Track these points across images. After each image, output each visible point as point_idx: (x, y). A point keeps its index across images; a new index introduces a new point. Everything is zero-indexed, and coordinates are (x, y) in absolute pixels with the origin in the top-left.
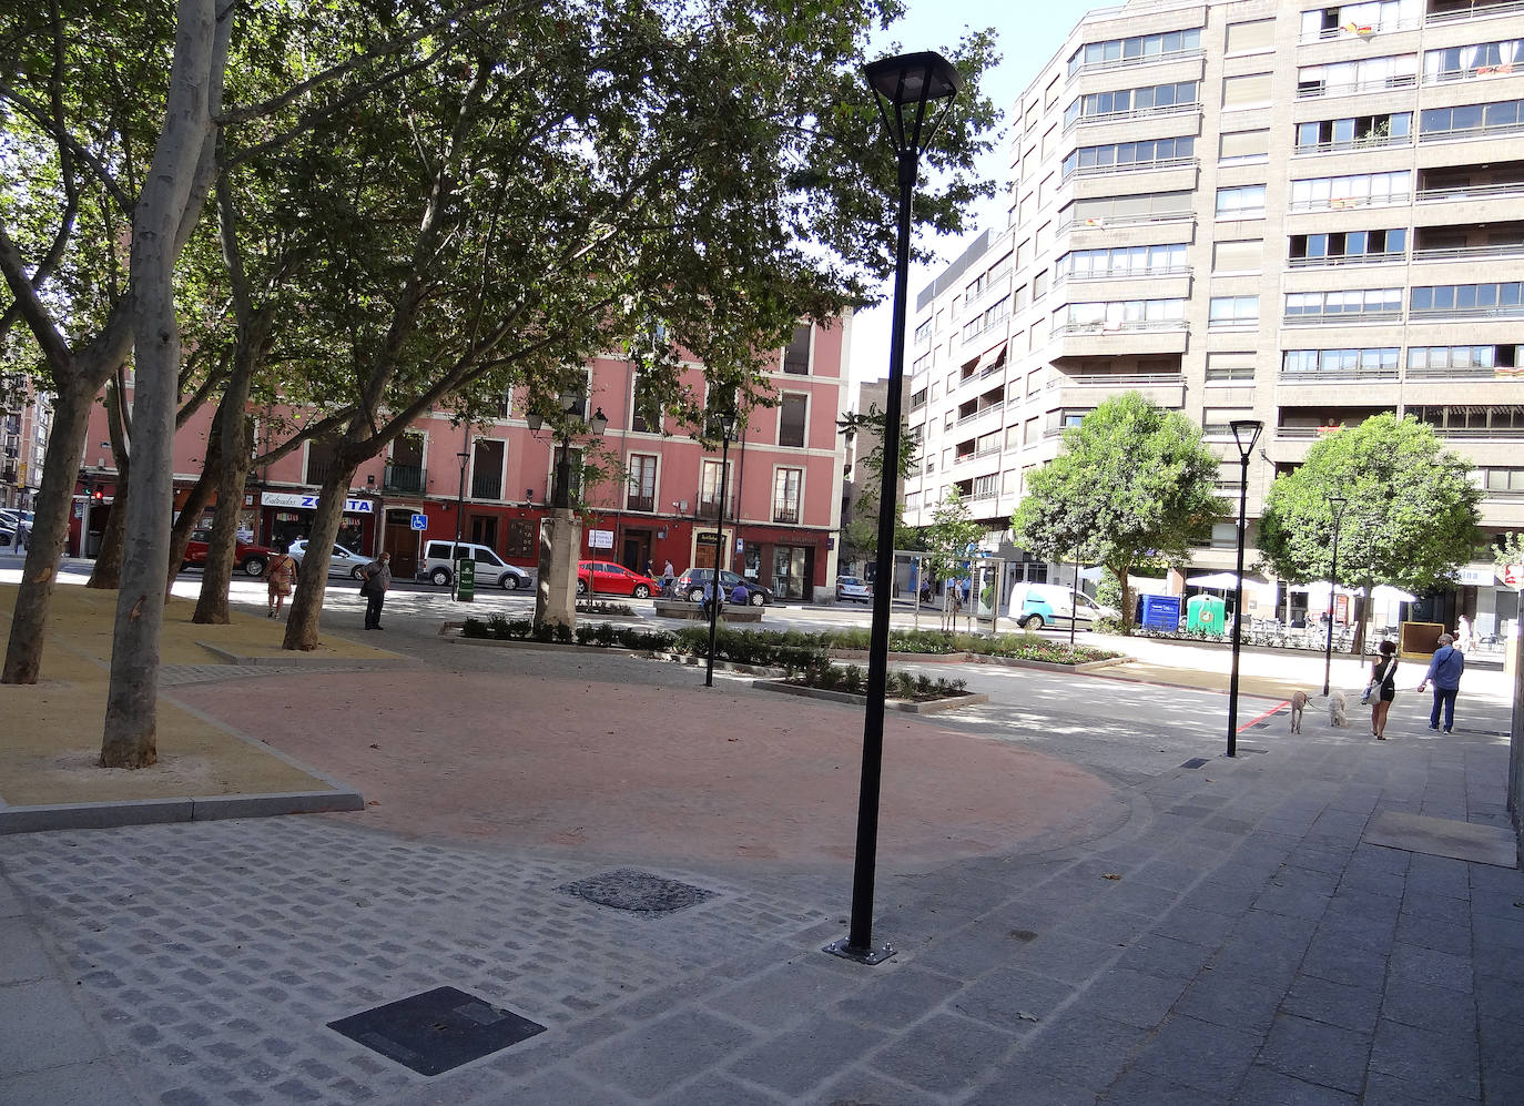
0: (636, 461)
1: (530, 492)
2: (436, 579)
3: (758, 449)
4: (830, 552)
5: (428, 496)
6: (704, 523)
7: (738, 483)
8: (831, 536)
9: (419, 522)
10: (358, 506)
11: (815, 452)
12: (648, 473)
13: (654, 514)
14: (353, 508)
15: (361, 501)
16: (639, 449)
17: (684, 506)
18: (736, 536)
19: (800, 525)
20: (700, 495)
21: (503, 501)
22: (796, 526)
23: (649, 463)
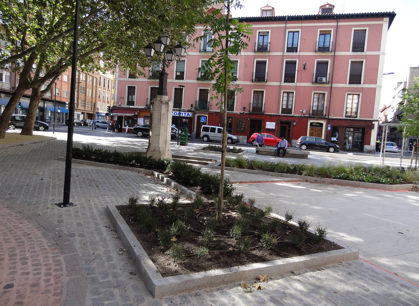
0: (285, 95)
1: (244, 108)
2: (204, 139)
3: (339, 86)
4: (373, 130)
5: (210, 111)
6: (313, 118)
7: (329, 101)
8: (373, 123)
9: (203, 119)
10: (186, 114)
11: (366, 86)
12: (290, 99)
13: (292, 115)
14: (185, 115)
15: (187, 113)
16: (286, 90)
17: (304, 112)
18: (327, 124)
19: (358, 118)
20: (312, 107)
21: (235, 112)
22: (356, 119)
23: (291, 95)
